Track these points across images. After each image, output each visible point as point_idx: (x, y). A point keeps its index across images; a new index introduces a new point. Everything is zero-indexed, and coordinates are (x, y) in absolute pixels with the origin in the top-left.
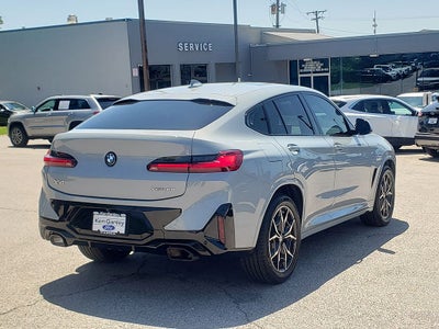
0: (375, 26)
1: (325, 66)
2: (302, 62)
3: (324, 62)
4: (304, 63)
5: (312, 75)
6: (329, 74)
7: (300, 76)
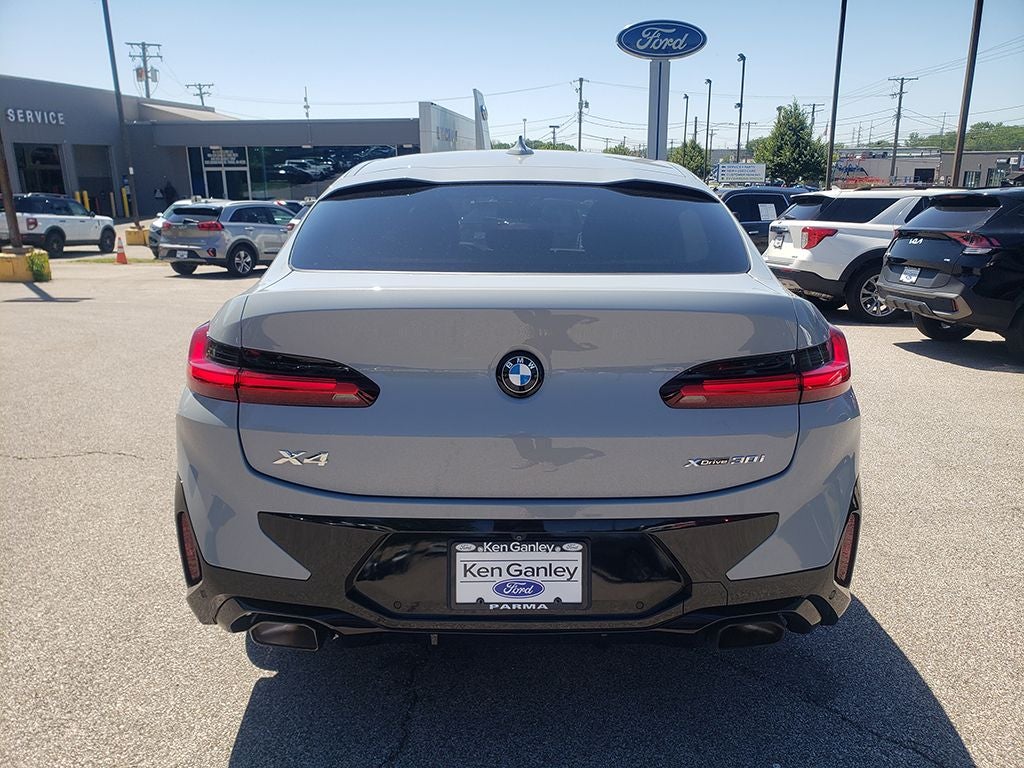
0: (307, 107)
1: (242, 156)
2: (208, 150)
3: (240, 151)
4: (211, 151)
5: (224, 170)
6: (247, 169)
7: (205, 169)
